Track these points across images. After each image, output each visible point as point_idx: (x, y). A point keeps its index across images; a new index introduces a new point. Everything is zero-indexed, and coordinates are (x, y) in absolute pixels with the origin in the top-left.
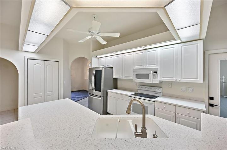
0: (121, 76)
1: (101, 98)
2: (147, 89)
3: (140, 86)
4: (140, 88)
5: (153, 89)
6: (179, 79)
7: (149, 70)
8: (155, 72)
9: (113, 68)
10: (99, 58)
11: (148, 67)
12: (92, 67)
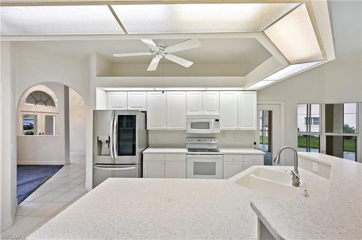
0: (164, 126)
1: (135, 168)
2: (199, 142)
3: (190, 139)
4: (190, 142)
5: (208, 141)
6: (239, 128)
7: (210, 117)
8: (217, 120)
9: (145, 112)
10: (106, 91)
11: (206, 113)
12: (97, 109)
